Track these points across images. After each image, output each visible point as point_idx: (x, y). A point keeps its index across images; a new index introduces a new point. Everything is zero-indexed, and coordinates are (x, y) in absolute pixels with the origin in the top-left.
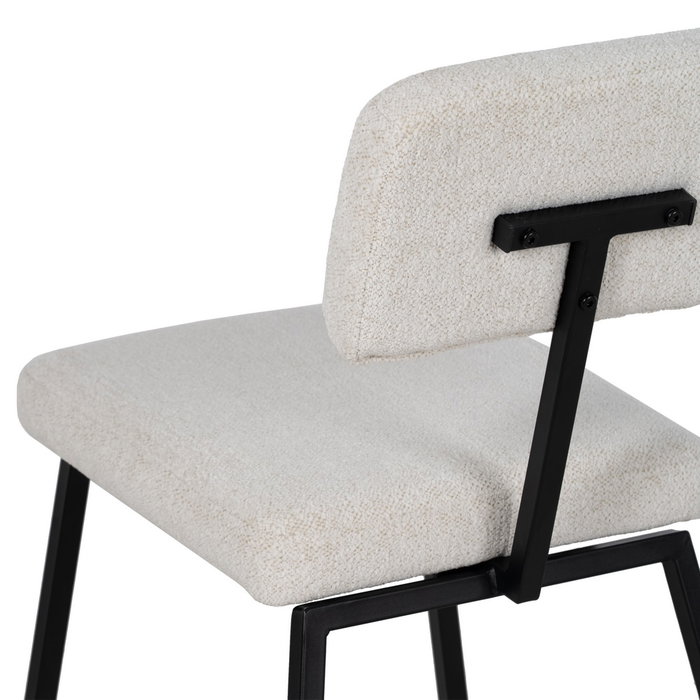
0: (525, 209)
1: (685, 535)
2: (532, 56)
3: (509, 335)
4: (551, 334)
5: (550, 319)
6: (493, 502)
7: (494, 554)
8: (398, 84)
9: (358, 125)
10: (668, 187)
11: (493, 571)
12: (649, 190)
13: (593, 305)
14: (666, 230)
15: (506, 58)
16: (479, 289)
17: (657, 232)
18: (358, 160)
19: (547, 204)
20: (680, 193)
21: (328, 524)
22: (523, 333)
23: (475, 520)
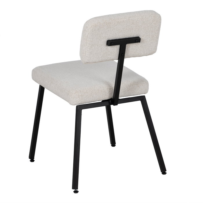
0: (112, 39)
1: (144, 96)
2: (112, 15)
3: (110, 60)
4: (118, 60)
5: (117, 58)
6: (110, 89)
7: (110, 98)
8: (91, 19)
9: (84, 25)
10: (136, 36)
11: (110, 101)
12: (133, 37)
13: (124, 55)
14: (136, 43)
15: (108, 15)
16: (105, 52)
17: (135, 43)
18: (84, 31)
19: (116, 39)
20: (138, 37)
21: (82, 91)
22: (113, 60)
23: (107, 92)
